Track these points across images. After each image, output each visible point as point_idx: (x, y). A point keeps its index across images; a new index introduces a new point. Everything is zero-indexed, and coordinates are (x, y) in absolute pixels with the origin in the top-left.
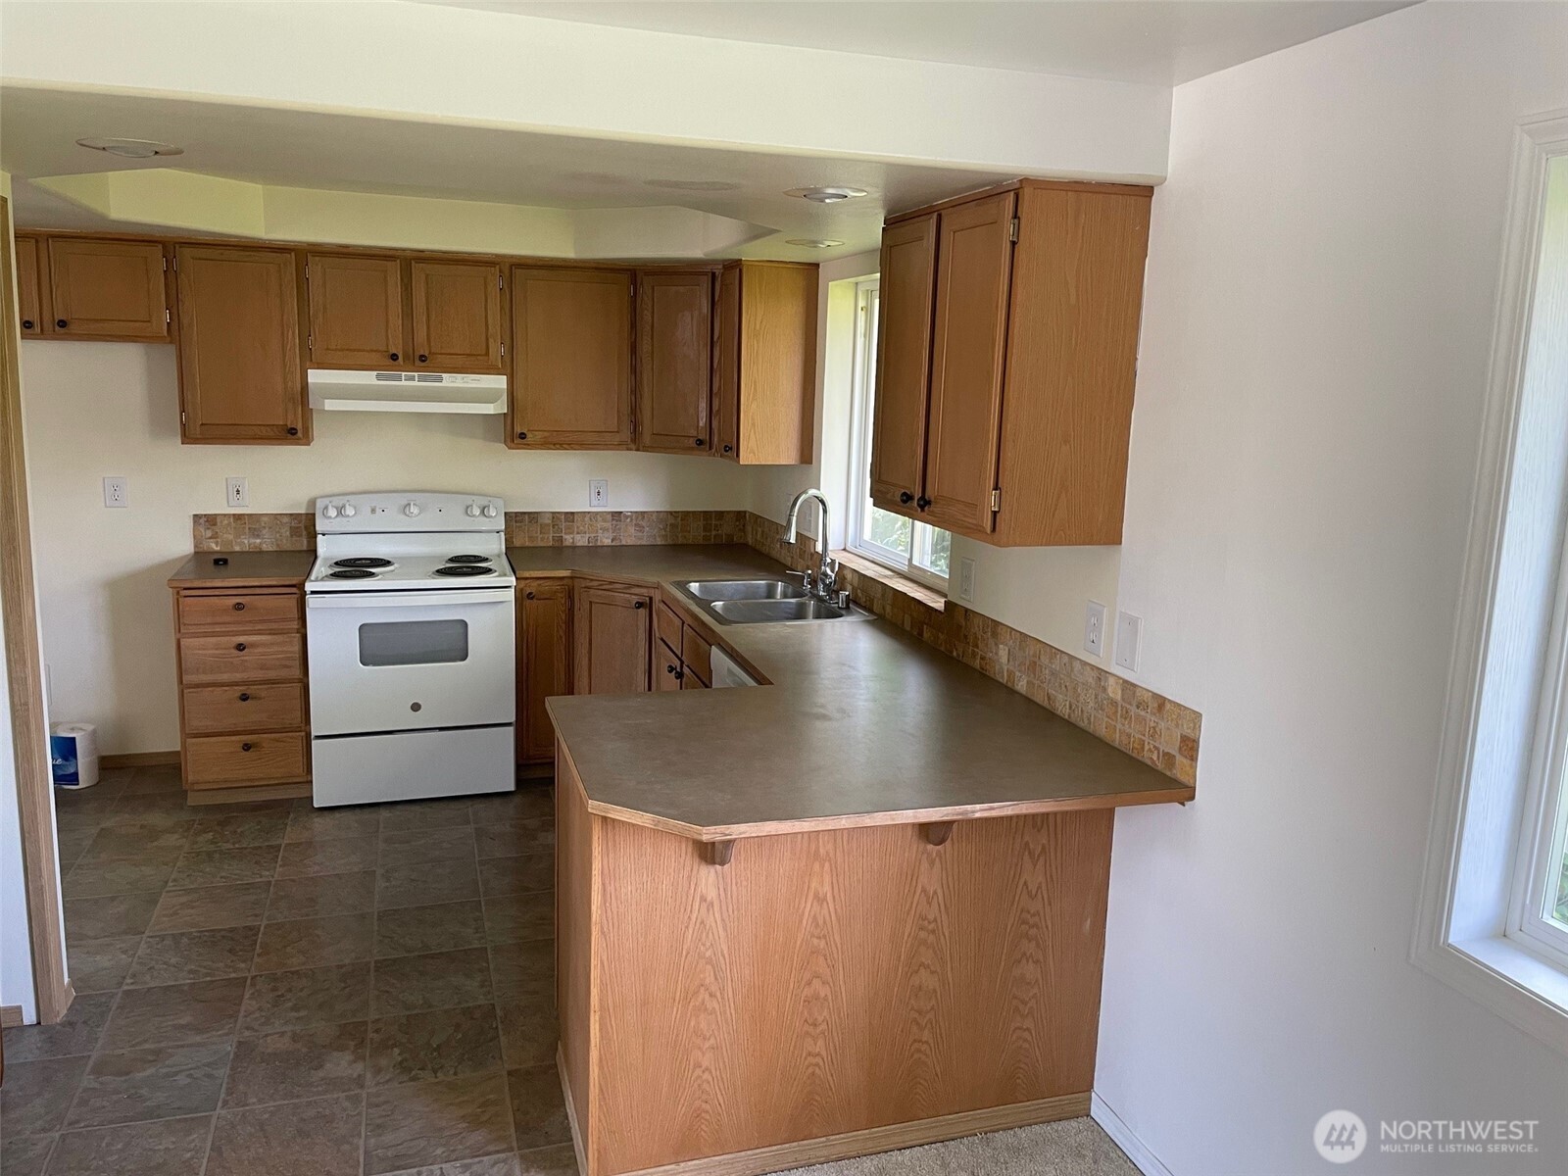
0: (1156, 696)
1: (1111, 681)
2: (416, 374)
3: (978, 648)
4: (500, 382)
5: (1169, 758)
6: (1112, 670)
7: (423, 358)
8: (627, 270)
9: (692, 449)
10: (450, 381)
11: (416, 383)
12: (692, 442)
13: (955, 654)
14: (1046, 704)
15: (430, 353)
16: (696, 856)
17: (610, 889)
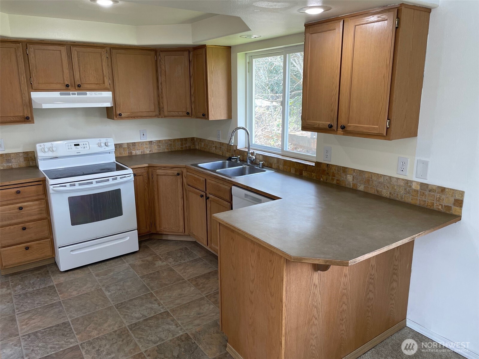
0: (439, 187)
1: (414, 183)
2: (76, 92)
3: (335, 177)
4: (109, 94)
5: (449, 208)
6: (413, 180)
7: (79, 86)
8: (153, 50)
9: (185, 116)
10: (90, 95)
11: (76, 96)
12: (185, 114)
13: (322, 179)
14: (376, 193)
15: (81, 83)
16: (313, 269)
17: (288, 288)
